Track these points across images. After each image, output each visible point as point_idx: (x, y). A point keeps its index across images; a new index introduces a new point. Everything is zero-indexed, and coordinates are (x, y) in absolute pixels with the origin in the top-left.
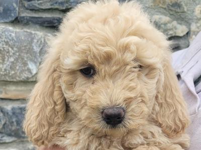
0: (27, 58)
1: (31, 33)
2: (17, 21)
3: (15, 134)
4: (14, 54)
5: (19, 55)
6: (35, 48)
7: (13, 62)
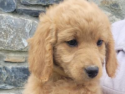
0: (22, 36)
1: (24, 20)
2: (15, 12)
3: (13, 84)
4: (13, 33)
5: (17, 34)
6: (26, 30)
7: (13, 39)
